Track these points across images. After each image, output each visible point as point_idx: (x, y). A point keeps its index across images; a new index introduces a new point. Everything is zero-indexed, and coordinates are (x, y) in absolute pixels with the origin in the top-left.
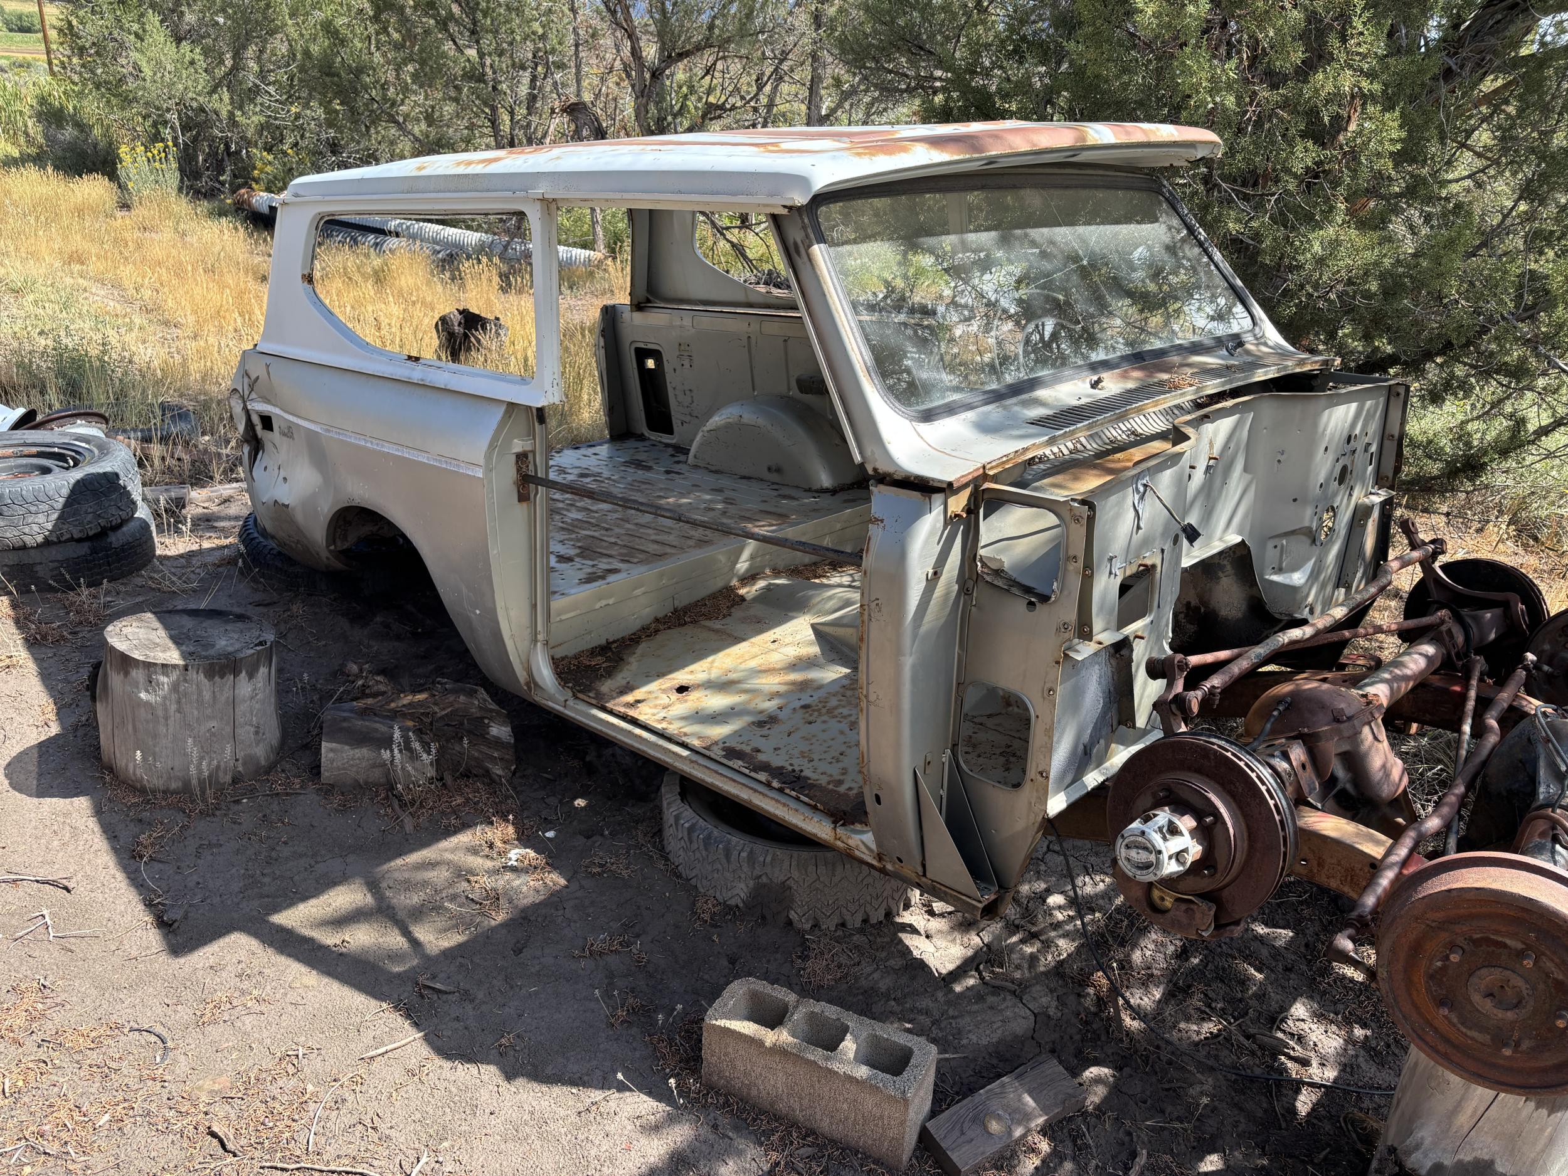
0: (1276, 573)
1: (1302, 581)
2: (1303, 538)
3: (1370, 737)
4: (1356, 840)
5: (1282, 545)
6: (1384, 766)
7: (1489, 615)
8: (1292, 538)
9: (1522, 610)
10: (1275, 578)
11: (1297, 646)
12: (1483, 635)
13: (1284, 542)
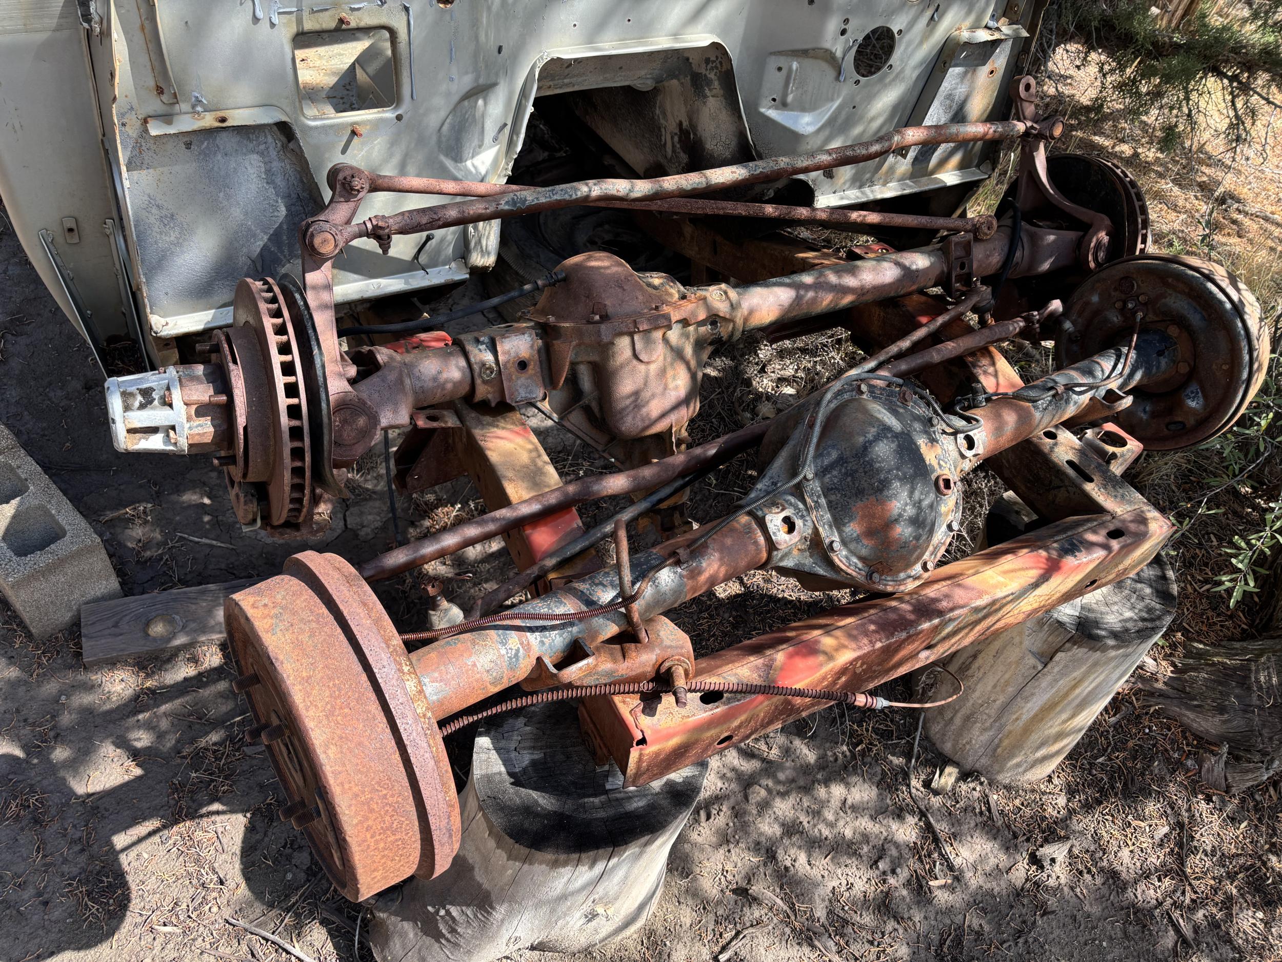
0: (777, 108)
1: (810, 129)
2: (824, 66)
3: (628, 353)
4: (510, 474)
5: (790, 70)
6: (636, 394)
7: (1052, 238)
8: (808, 63)
9: (1099, 244)
10: (772, 114)
11: (618, 205)
12: (1034, 260)
13: (795, 65)
